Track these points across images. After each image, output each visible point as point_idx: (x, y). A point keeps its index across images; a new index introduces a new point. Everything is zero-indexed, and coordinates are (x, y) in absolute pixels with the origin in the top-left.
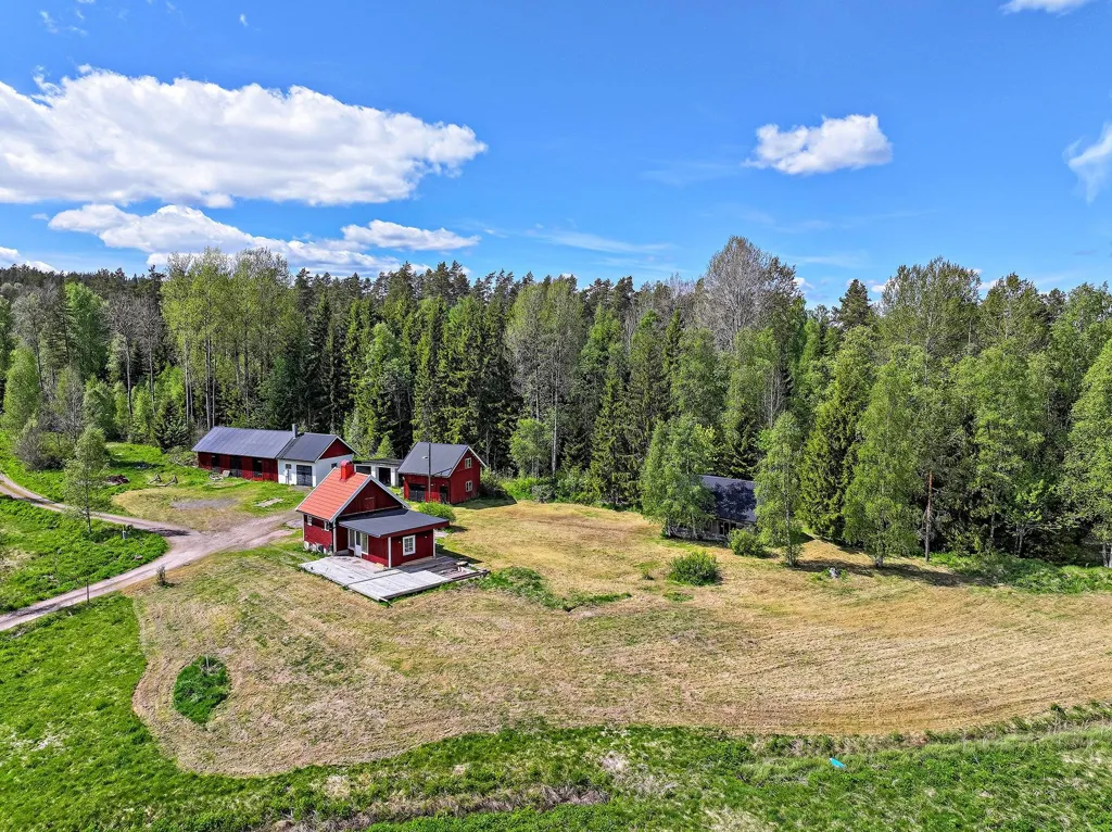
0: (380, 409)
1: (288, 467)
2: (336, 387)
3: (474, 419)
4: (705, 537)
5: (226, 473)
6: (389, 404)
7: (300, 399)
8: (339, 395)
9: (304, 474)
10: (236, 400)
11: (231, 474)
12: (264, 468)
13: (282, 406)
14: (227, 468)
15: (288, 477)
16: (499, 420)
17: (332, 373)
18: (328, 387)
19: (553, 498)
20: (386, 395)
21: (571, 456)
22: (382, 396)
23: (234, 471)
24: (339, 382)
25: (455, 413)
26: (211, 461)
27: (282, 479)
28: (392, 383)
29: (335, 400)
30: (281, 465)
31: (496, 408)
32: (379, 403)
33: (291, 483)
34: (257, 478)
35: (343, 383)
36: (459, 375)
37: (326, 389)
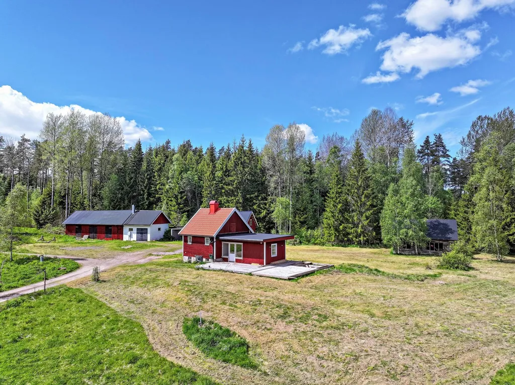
0: (179, 201)
1: (131, 230)
2: (149, 190)
3: (240, 203)
4: (422, 253)
5: (86, 236)
6: (185, 197)
7: (126, 198)
8: (149, 195)
9: (142, 233)
10: (80, 202)
11: (89, 237)
12: (114, 232)
13: (115, 202)
14: (86, 233)
15: (131, 236)
16: (255, 204)
17: (146, 183)
18: (143, 191)
19: (301, 243)
20: (184, 192)
21: (300, 222)
22: (181, 193)
23: (91, 235)
24: (151, 188)
25: (228, 201)
26: (75, 230)
27: (126, 237)
28: (187, 185)
29: (147, 199)
30: (126, 229)
31: (251, 198)
32: (179, 197)
33: (132, 240)
34: (107, 238)
35: (153, 189)
36: (230, 178)
37: (142, 192)
